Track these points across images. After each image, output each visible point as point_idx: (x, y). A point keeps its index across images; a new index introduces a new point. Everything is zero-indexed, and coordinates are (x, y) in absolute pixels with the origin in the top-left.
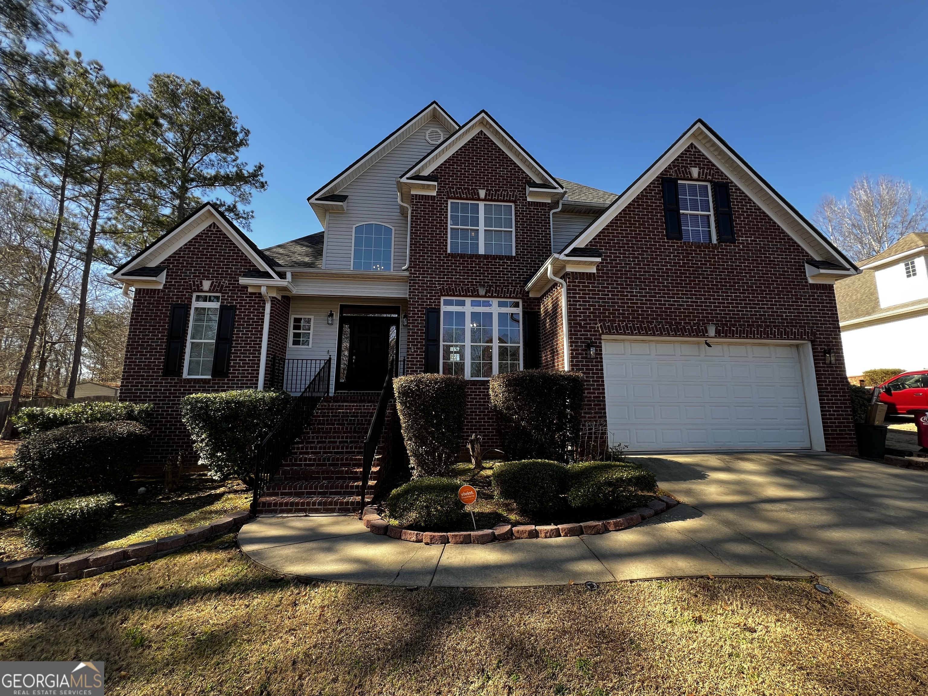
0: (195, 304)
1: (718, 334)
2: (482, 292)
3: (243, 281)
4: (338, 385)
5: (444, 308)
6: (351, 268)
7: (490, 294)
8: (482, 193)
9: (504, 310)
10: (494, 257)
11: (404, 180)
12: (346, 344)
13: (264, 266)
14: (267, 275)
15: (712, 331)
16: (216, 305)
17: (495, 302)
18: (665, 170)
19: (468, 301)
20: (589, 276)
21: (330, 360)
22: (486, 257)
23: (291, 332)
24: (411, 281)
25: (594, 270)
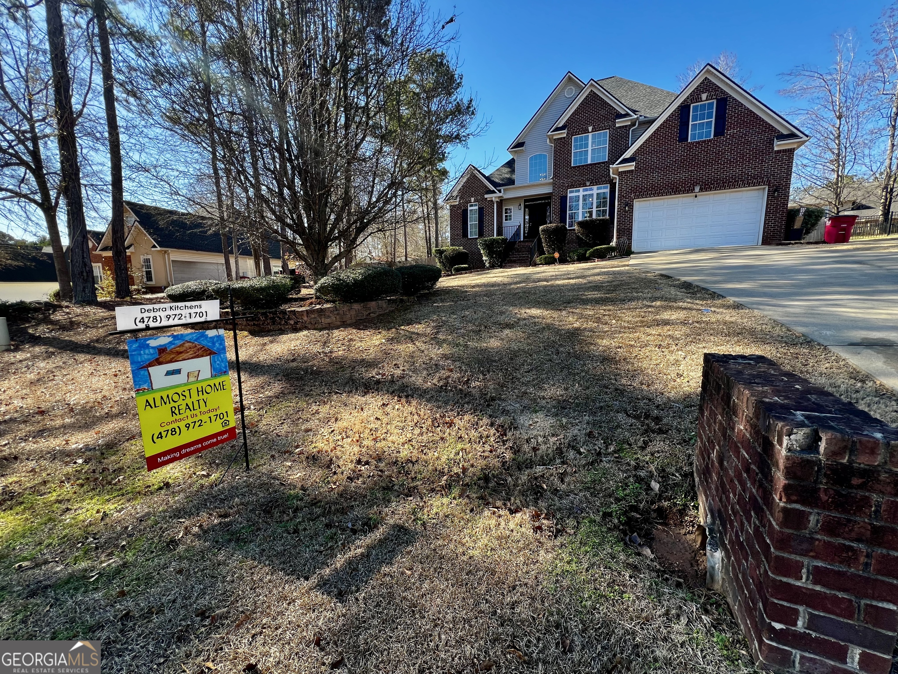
0: (469, 208)
1: (701, 190)
2: (588, 184)
3: (486, 196)
4: (525, 237)
5: (569, 195)
6: (528, 183)
7: (592, 184)
8: (590, 129)
9: (599, 191)
10: (595, 164)
11: (549, 133)
12: (527, 217)
13: (492, 188)
14: (494, 192)
15: (697, 189)
16: (477, 208)
17: (595, 187)
18: (685, 101)
19: (581, 189)
20: (632, 171)
21: (520, 226)
22: (591, 165)
23: (504, 215)
24: (554, 184)
25: (633, 168)
